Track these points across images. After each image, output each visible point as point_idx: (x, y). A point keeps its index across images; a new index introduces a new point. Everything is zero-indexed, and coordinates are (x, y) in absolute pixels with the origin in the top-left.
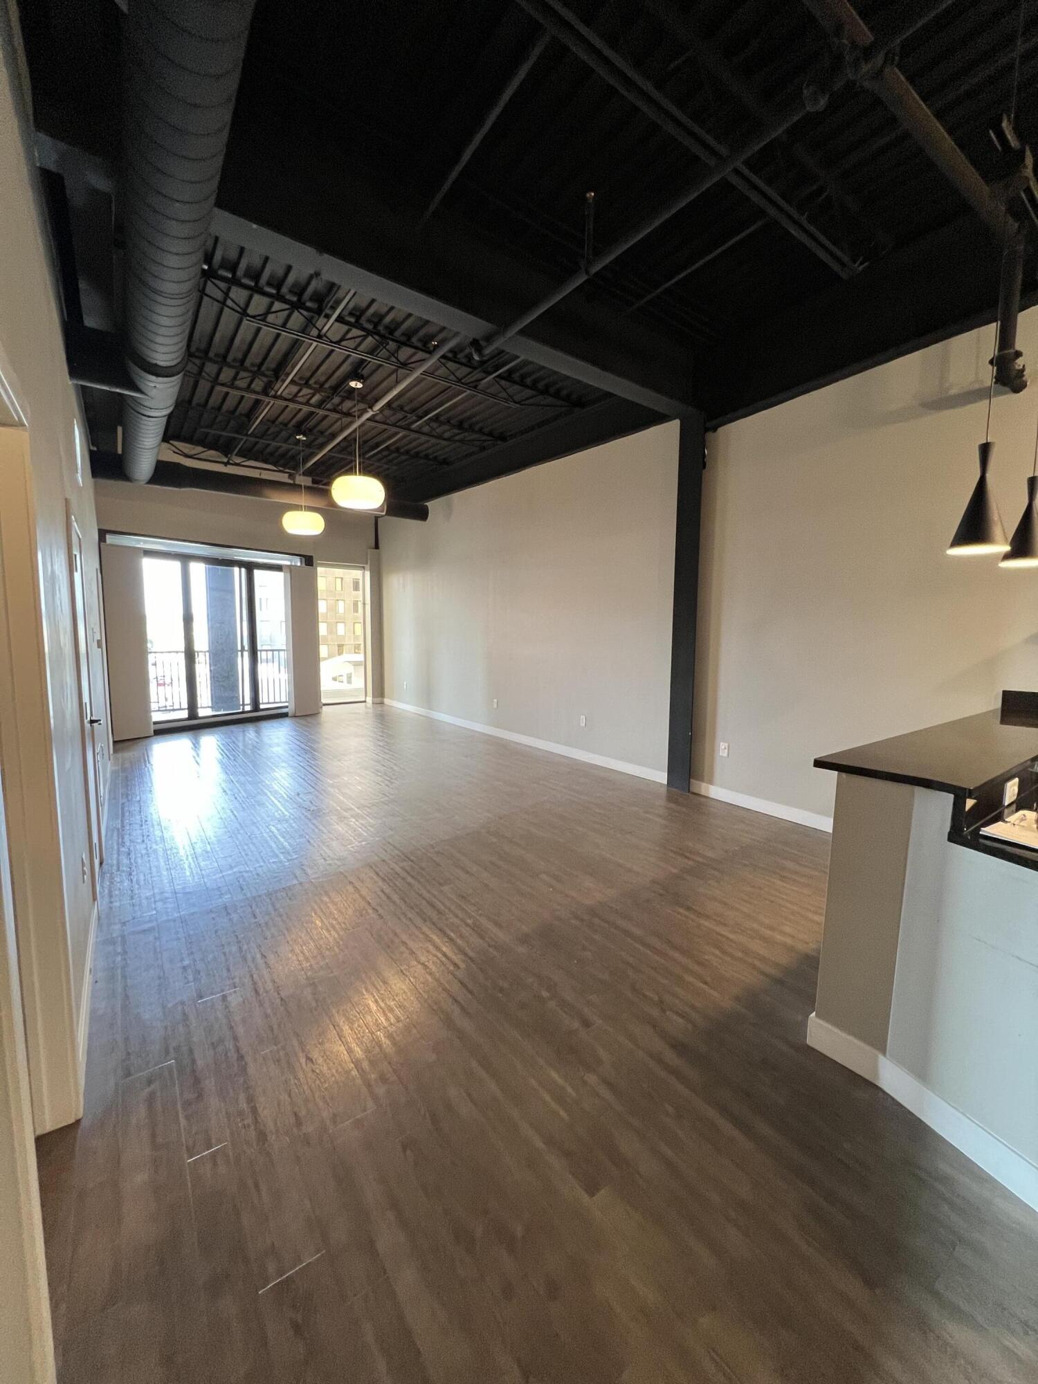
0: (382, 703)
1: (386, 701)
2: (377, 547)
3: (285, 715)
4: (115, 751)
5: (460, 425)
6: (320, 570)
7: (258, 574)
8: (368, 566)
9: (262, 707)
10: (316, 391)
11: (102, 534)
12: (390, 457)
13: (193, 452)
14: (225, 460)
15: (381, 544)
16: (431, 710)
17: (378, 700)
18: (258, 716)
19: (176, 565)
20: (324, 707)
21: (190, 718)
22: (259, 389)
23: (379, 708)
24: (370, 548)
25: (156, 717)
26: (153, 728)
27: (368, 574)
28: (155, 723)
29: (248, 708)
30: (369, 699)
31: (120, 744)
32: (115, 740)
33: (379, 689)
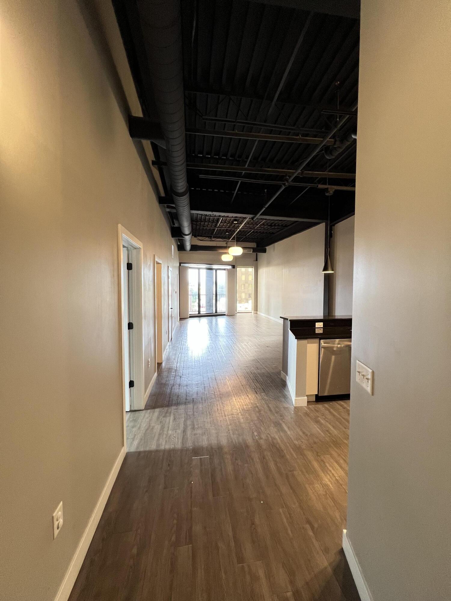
0: (257, 313)
1: (258, 312)
2: (257, 260)
3: (225, 315)
4: (180, 320)
5: (271, 226)
6: (238, 269)
7: (218, 271)
8: (253, 267)
9: (218, 312)
10: (228, 223)
11: (180, 264)
12: (255, 235)
13: (203, 239)
14: (210, 240)
15: (258, 260)
16: (269, 316)
17: (256, 312)
18: (216, 315)
19: (197, 270)
20: (238, 313)
21: (198, 314)
22: (214, 226)
23: (256, 314)
24: (254, 261)
25: (190, 313)
26: (189, 315)
27: (253, 269)
28: (190, 314)
29: (214, 312)
30: (253, 312)
31: (181, 319)
32: (181, 318)
33: (256, 308)
